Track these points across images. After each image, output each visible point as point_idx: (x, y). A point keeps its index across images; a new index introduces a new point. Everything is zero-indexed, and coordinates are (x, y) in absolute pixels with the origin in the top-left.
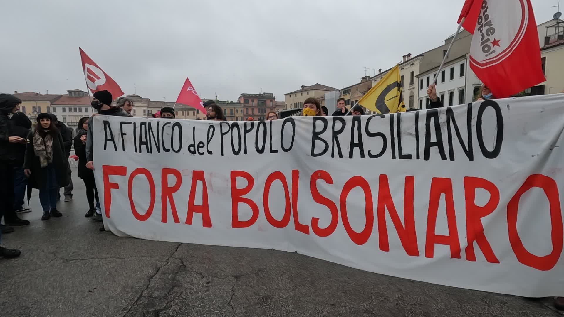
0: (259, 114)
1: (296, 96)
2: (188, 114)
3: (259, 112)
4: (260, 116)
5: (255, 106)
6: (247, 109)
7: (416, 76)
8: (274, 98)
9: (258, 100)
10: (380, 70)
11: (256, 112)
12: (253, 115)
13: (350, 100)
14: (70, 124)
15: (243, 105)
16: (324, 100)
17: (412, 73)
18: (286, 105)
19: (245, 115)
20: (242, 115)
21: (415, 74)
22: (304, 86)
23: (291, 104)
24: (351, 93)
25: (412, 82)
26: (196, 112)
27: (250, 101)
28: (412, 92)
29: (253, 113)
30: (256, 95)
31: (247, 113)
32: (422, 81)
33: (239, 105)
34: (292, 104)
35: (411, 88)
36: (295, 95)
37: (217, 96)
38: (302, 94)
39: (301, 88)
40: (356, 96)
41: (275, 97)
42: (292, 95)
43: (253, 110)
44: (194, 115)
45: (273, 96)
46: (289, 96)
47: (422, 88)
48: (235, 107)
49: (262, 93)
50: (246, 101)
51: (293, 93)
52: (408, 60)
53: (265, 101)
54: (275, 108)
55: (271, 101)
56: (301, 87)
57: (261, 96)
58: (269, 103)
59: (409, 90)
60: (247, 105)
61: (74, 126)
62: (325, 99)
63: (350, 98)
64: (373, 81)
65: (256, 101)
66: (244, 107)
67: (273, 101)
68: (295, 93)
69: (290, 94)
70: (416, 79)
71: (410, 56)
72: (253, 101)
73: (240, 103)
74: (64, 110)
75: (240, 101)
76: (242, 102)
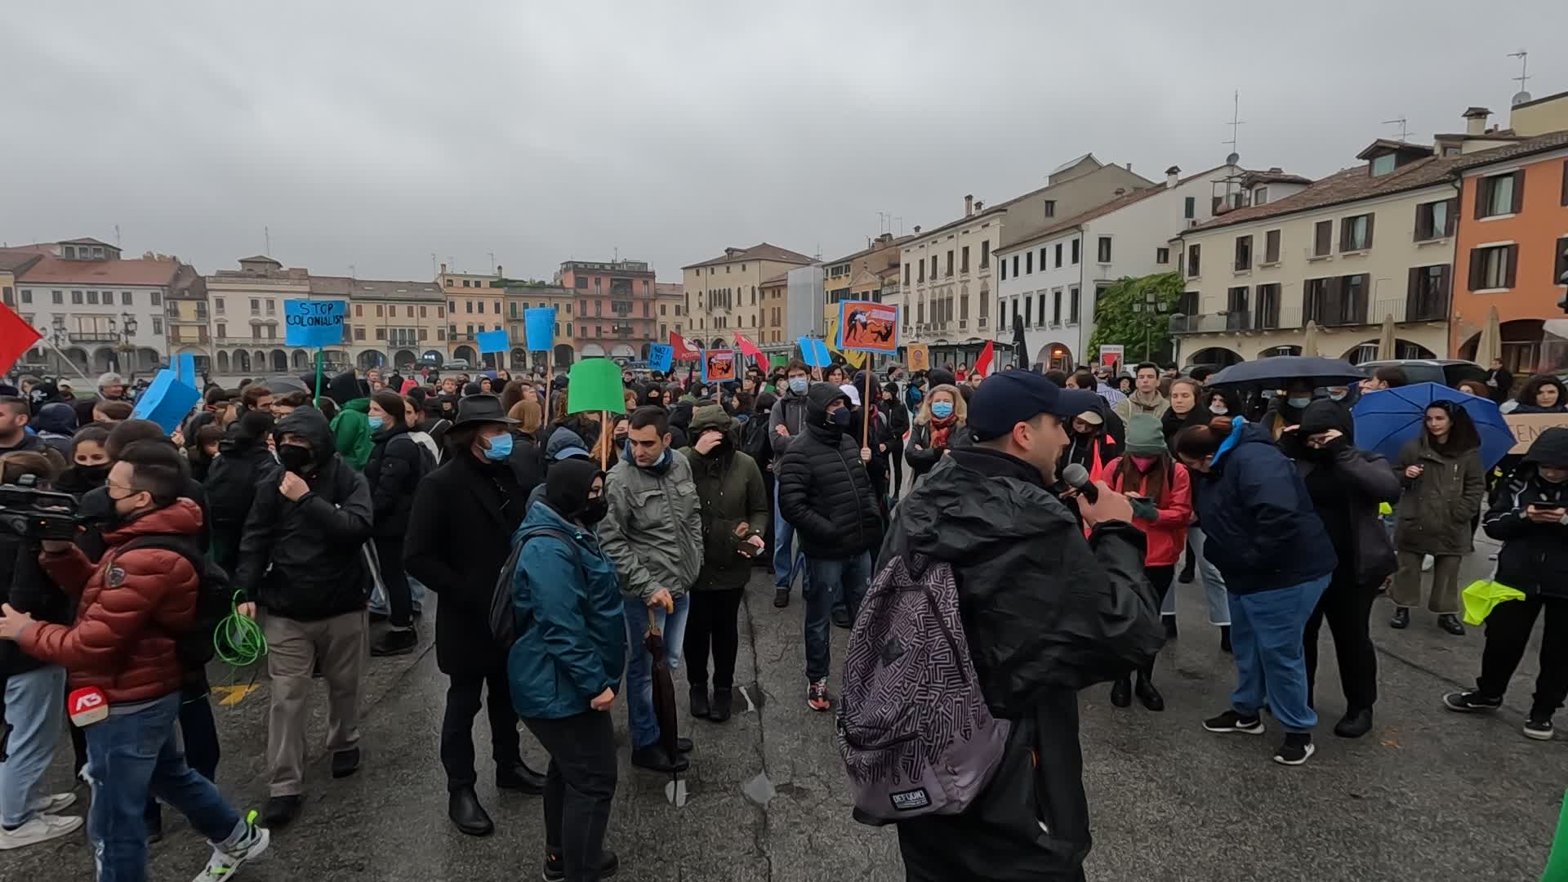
0: (615, 315)
1: (713, 273)
2: (423, 314)
3: (614, 310)
4: (618, 321)
5: (603, 294)
6: (583, 304)
7: (994, 251)
8: (652, 275)
9: (612, 280)
10: (917, 229)
11: (607, 311)
12: (598, 319)
13: (848, 289)
14: (77, 337)
15: (572, 292)
16: (785, 286)
17: (986, 244)
18: (687, 295)
19: (578, 319)
20: (570, 318)
21: (991, 249)
22: (734, 250)
23: (701, 294)
24: (850, 274)
25: (985, 263)
26: (447, 309)
27: (591, 281)
28: (985, 284)
29: (599, 313)
30: (602, 265)
31: (584, 313)
32: (1004, 263)
33: (562, 291)
34: (704, 294)
35: (983, 274)
36: (709, 271)
37: (500, 268)
38: (728, 268)
39: (725, 254)
40: (863, 281)
41: (653, 273)
42: (702, 271)
43: (599, 304)
44: (441, 315)
45: (650, 269)
46: (694, 271)
47: (1004, 277)
48: (550, 298)
49: (619, 262)
50: (581, 283)
51: (704, 265)
52: (978, 215)
53: (630, 282)
54: (654, 300)
55: (646, 283)
56: (726, 251)
57: (617, 268)
58: (639, 287)
59: (980, 278)
60: (582, 291)
61: (90, 342)
62: (789, 284)
63: (846, 286)
64: (903, 252)
65: (606, 284)
66: (576, 296)
67: (651, 283)
68: (711, 265)
69: (697, 268)
70: (992, 258)
71: (980, 208)
72: (598, 282)
73: (562, 286)
74: (57, 298)
75: (562, 282)
76: (569, 282)
